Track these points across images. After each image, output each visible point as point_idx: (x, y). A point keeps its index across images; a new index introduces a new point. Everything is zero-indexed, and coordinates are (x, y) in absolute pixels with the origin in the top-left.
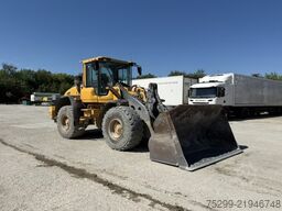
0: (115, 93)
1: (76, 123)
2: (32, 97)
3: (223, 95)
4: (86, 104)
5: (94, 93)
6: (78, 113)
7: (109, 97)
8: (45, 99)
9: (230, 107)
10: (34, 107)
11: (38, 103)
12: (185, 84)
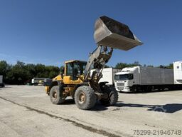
0: (81, 79)
1: (61, 95)
2: (33, 80)
3: (132, 78)
4: (66, 85)
5: (70, 79)
6: (62, 90)
7: (79, 81)
8: (40, 82)
9: (138, 86)
10: (33, 86)
11: (36, 84)
12: (113, 72)
